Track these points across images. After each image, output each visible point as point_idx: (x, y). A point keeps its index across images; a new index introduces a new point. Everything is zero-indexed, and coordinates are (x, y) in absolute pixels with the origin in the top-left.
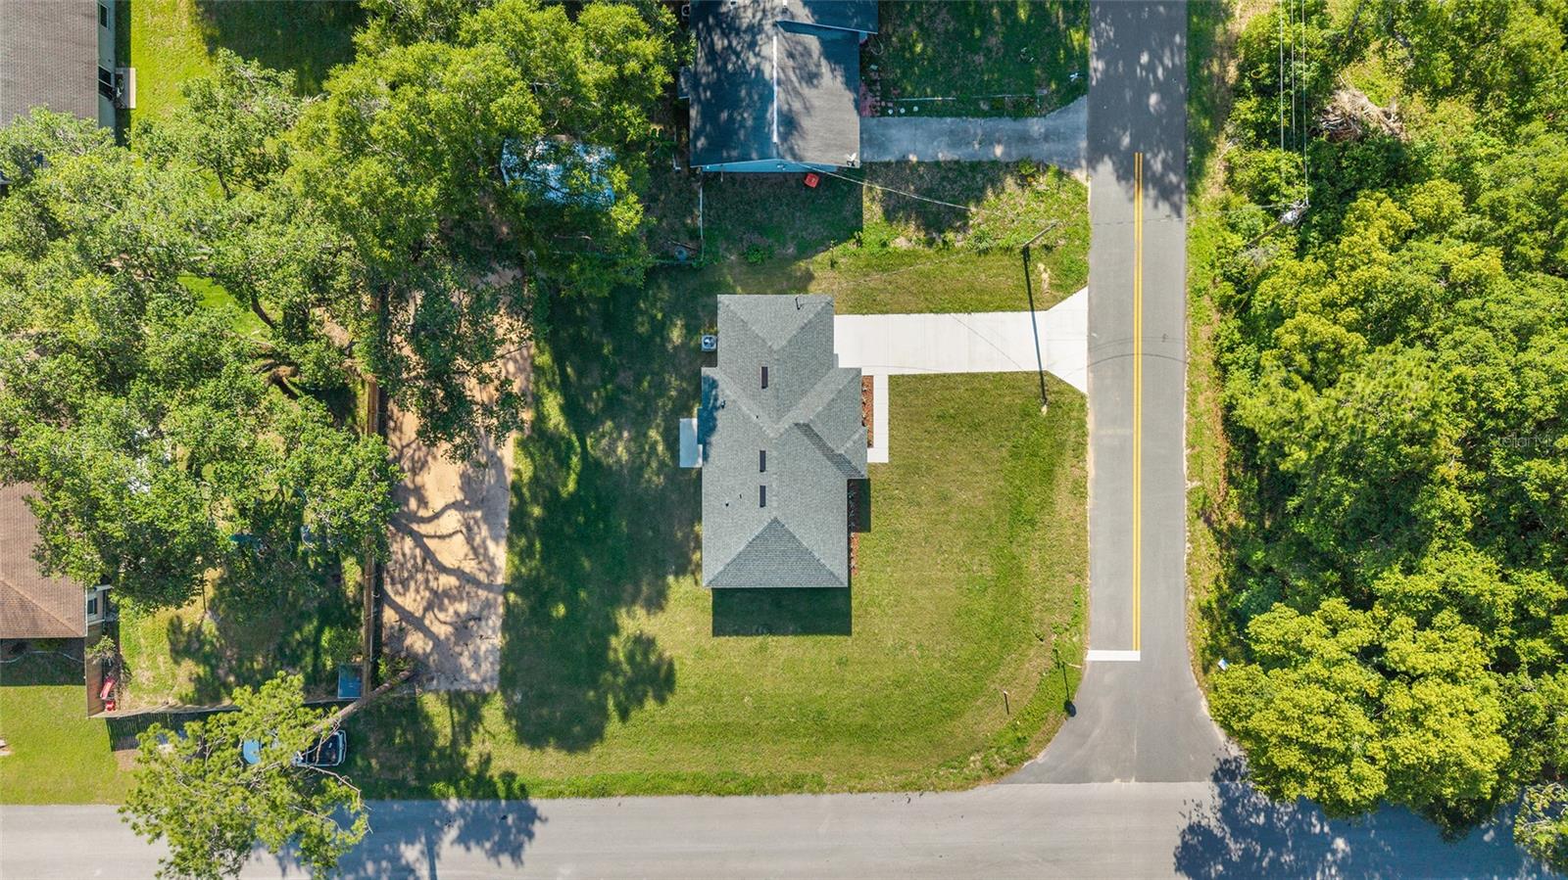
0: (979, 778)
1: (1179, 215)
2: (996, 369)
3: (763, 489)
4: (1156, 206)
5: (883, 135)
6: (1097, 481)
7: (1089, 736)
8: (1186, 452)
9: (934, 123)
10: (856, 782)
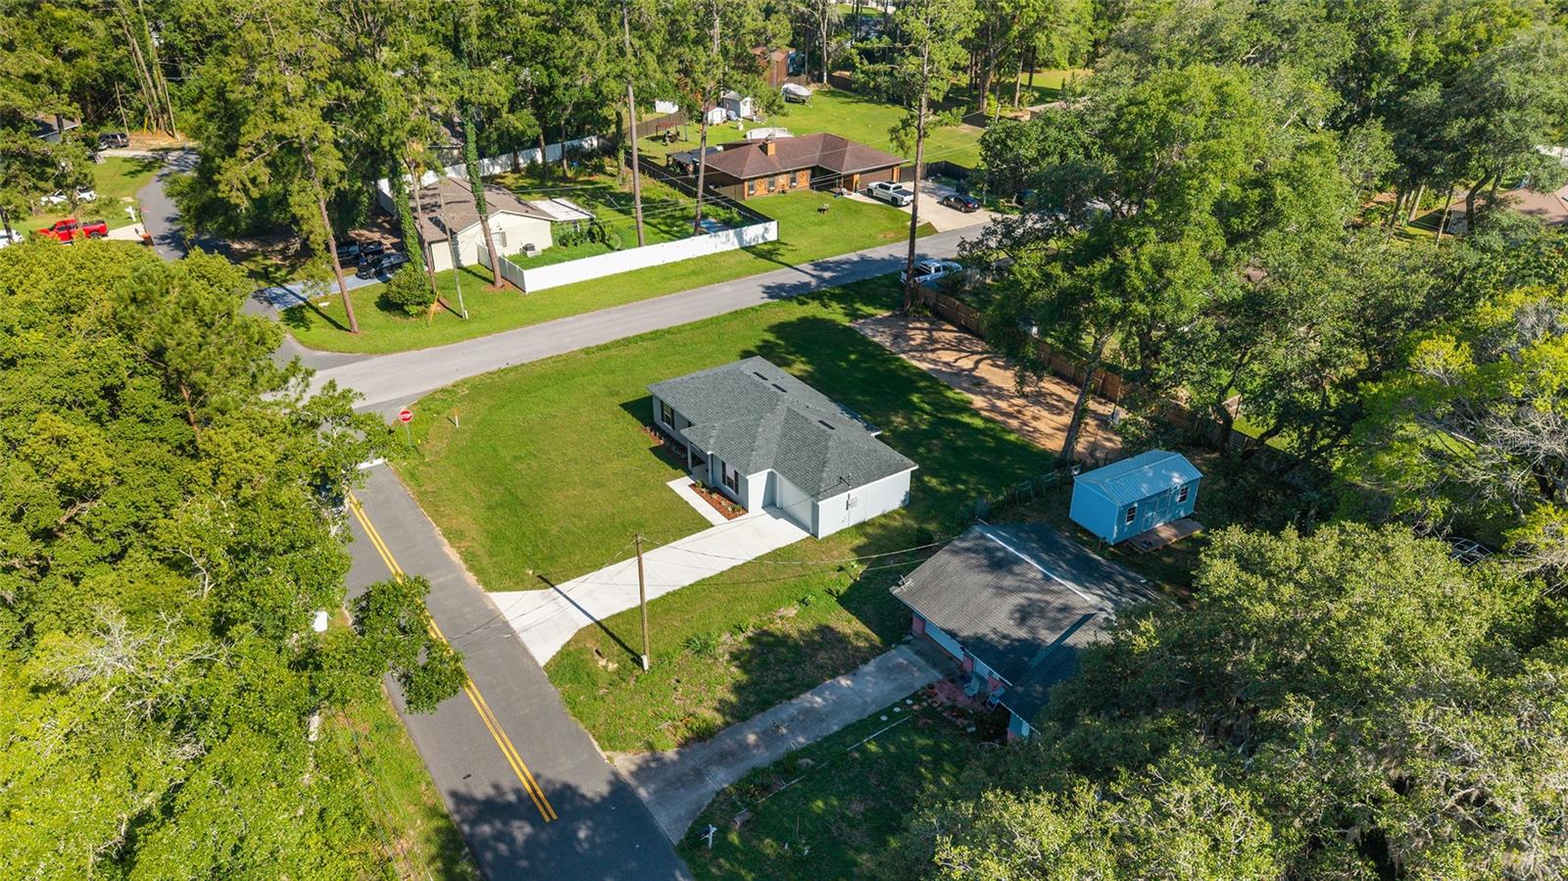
1: (454, 795)
4: (496, 787)
5: (896, 679)
9: (850, 717)
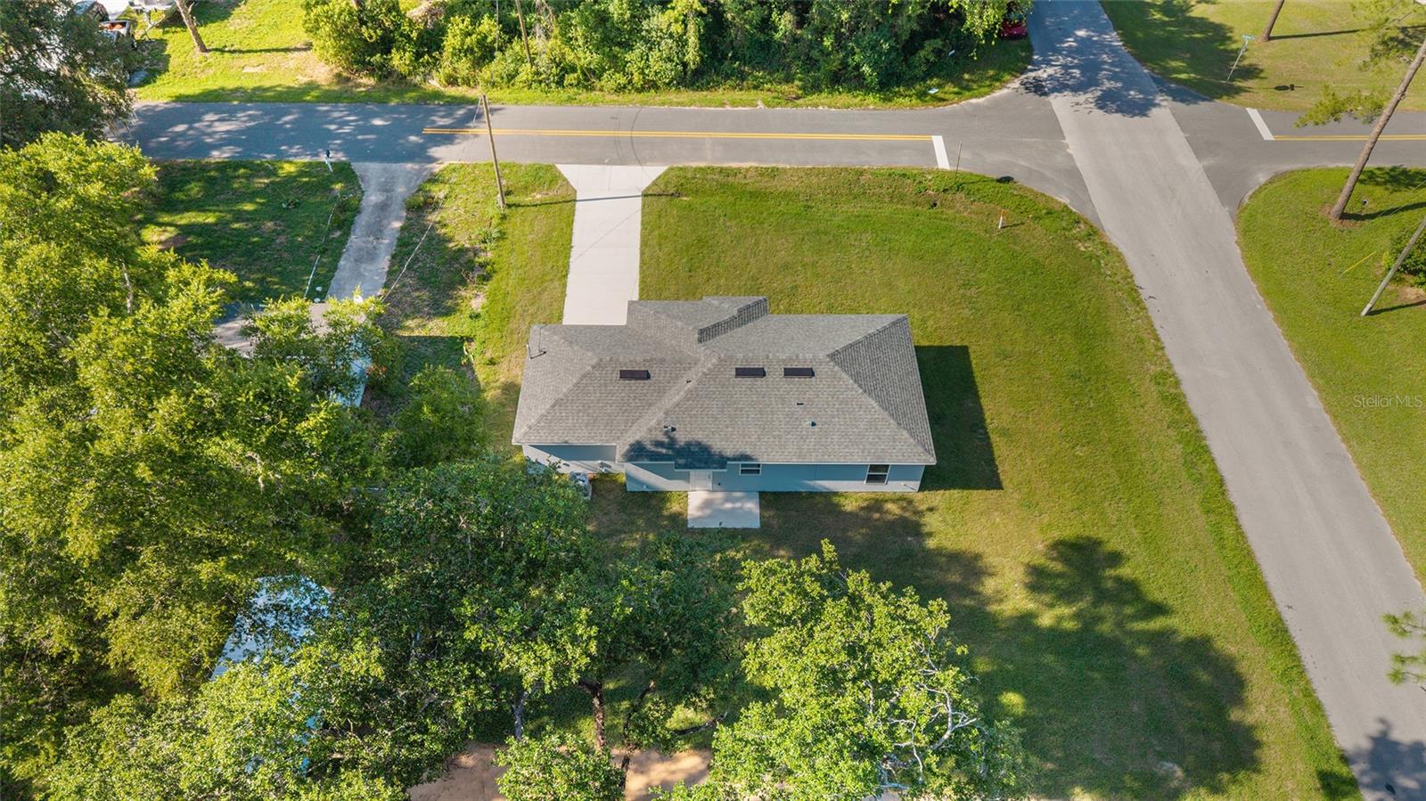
0: (1103, 244)
2: (639, 227)
3: (789, 373)
6: (760, 161)
7: (1030, 169)
8: (728, 108)
10: (1148, 344)
